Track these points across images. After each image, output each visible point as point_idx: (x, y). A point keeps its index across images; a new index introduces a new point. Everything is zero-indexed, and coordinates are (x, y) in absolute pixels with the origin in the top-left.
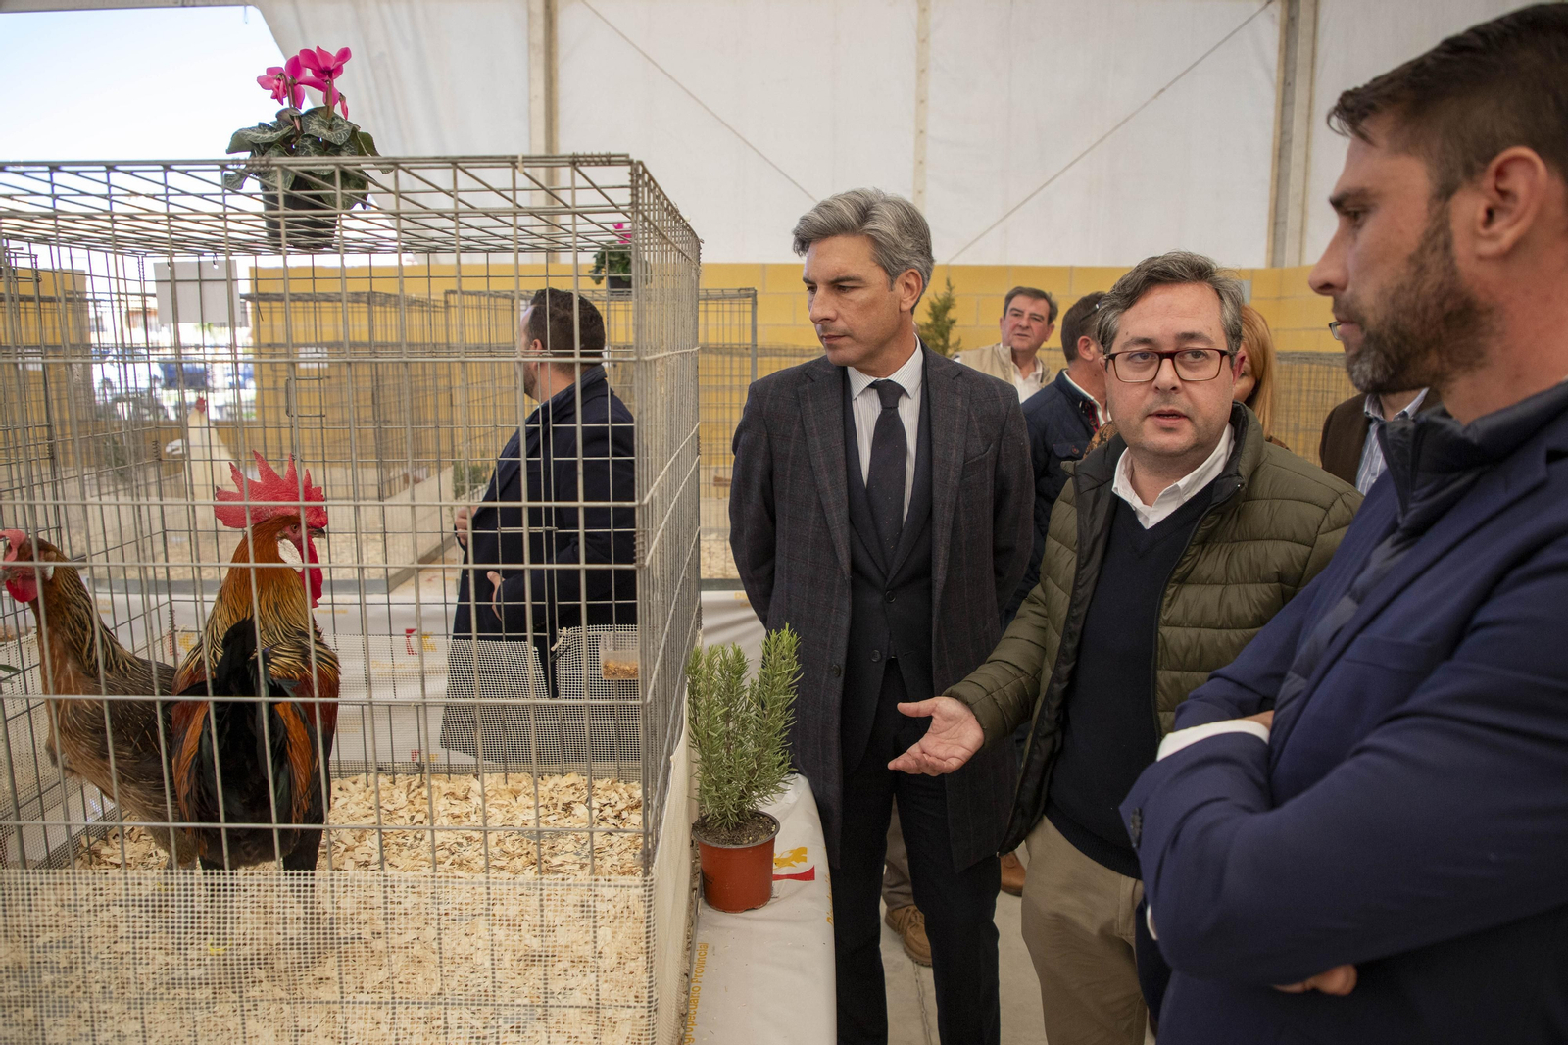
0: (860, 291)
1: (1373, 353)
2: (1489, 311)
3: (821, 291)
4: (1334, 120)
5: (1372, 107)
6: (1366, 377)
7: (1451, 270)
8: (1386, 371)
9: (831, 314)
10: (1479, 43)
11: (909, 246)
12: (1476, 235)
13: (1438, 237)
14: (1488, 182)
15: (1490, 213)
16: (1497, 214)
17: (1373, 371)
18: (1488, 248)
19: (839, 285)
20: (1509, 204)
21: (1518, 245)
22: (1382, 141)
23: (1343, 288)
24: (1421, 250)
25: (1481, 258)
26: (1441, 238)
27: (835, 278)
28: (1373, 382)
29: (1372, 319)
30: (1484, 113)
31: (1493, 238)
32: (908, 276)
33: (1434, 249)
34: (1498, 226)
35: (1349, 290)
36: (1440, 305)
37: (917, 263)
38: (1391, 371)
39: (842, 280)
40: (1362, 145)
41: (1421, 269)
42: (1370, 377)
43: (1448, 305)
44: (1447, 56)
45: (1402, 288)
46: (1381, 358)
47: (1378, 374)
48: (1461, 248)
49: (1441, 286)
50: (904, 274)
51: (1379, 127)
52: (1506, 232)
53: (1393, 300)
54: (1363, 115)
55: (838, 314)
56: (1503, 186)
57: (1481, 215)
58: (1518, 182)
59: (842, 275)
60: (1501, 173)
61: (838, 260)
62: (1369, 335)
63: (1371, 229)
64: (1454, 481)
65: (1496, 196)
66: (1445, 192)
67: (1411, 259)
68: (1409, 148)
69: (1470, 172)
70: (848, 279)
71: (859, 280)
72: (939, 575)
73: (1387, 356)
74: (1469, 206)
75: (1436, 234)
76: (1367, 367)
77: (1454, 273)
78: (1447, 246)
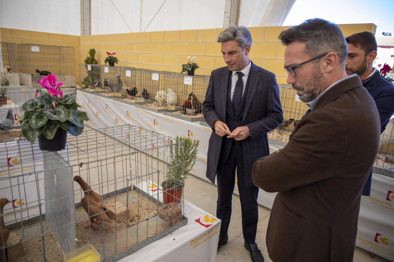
0: (236, 54)
3: (226, 55)
9: (229, 60)
19: (231, 53)
27: (230, 52)
32: (247, 47)
39: (232, 52)
50: (245, 47)
55: (231, 60)
59: (231, 51)
70: (233, 52)
71: (236, 51)
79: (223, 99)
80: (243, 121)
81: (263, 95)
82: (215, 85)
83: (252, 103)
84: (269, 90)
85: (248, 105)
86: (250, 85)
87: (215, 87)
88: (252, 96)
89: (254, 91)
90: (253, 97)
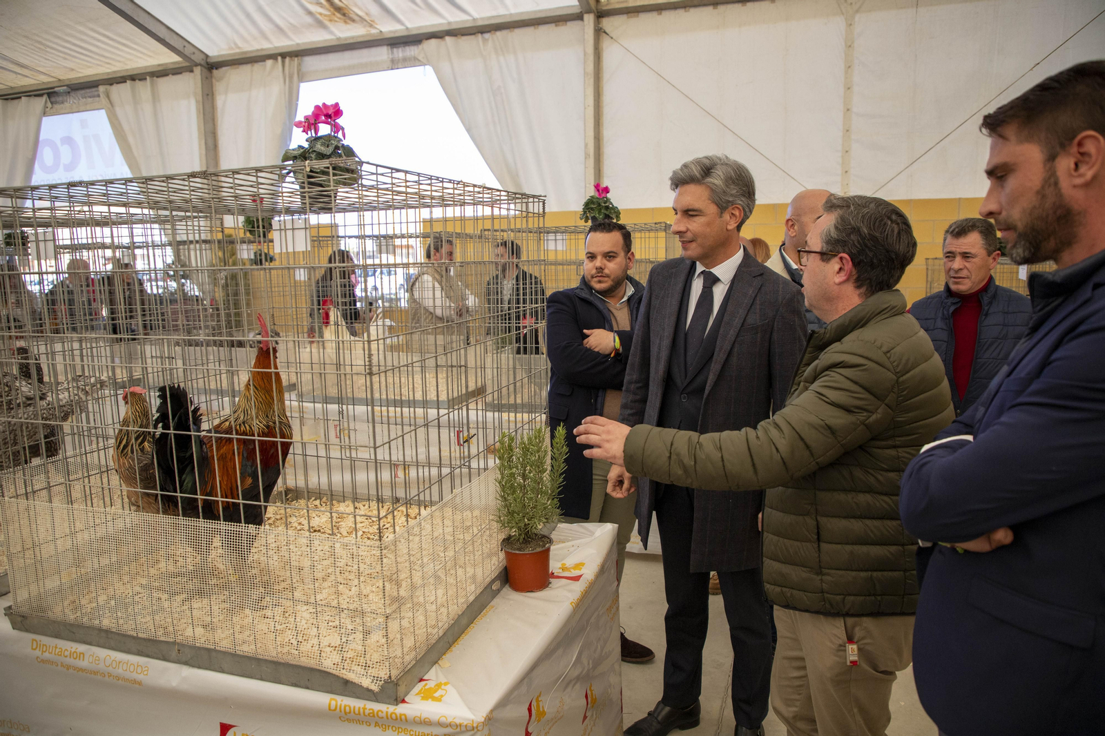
0: (701, 217)
1: (1023, 243)
2: (1079, 213)
3: (680, 216)
4: (984, 130)
5: (1003, 121)
6: (1020, 256)
7: (1059, 195)
8: (1030, 251)
10: (1056, 85)
11: (734, 192)
12: (1071, 176)
13: (1051, 180)
14: (1074, 149)
15: (1076, 165)
16: (1080, 165)
17: (1024, 252)
18: (1078, 181)
19: (688, 213)
20: (1087, 159)
21: (1095, 178)
22: (1013, 138)
23: (1000, 213)
24: (1043, 187)
25: (1075, 186)
26: (1052, 180)
27: (685, 209)
28: (1024, 257)
29: (1020, 225)
30: (1065, 118)
31: (1081, 176)
32: (733, 209)
33: (1050, 186)
34: (1083, 169)
35: (1004, 213)
36: (1055, 213)
37: (741, 202)
38: (1033, 250)
39: (691, 211)
40: (1001, 140)
41: (1044, 196)
42: (1022, 256)
43: (1059, 212)
44: (1038, 93)
45: (1034, 207)
46: (1027, 245)
47: (1027, 254)
48: (1065, 184)
49: (1054, 203)
50: (730, 208)
51: (1010, 131)
52: (1088, 172)
53: (1030, 214)
54: (999, 125)
55: (688, 229)
56: (1082, 150)
57: (1072, 166)
58: (1090, 147)
60: (1080, 144)
61: (689, 198)
62: (1019, 234)
63: (1012, 183)
64: (1053, 302)
65: (1078, 156)
66: (1051, 158)
67: (1038, 192)
68: (1029, 139)
69: (1063, 146)
71: (700, 210)
72: (707, 392)
73: (1030, 243)
74: (1065, 164)
75: (1049, 178)
76: (1020, 251)
77: (1061, 196)
78: (1056, 184)
79: (666, 334)
80: (705, 396)
81: (759, 335)
82: (653, 298)
83: (730, 354)
84: (775, 326)
85: (719, 357)
86: (730, 308)
87: (653, 303)
88: (732, 333)
89: (737, 322)
90: (733, 339)
